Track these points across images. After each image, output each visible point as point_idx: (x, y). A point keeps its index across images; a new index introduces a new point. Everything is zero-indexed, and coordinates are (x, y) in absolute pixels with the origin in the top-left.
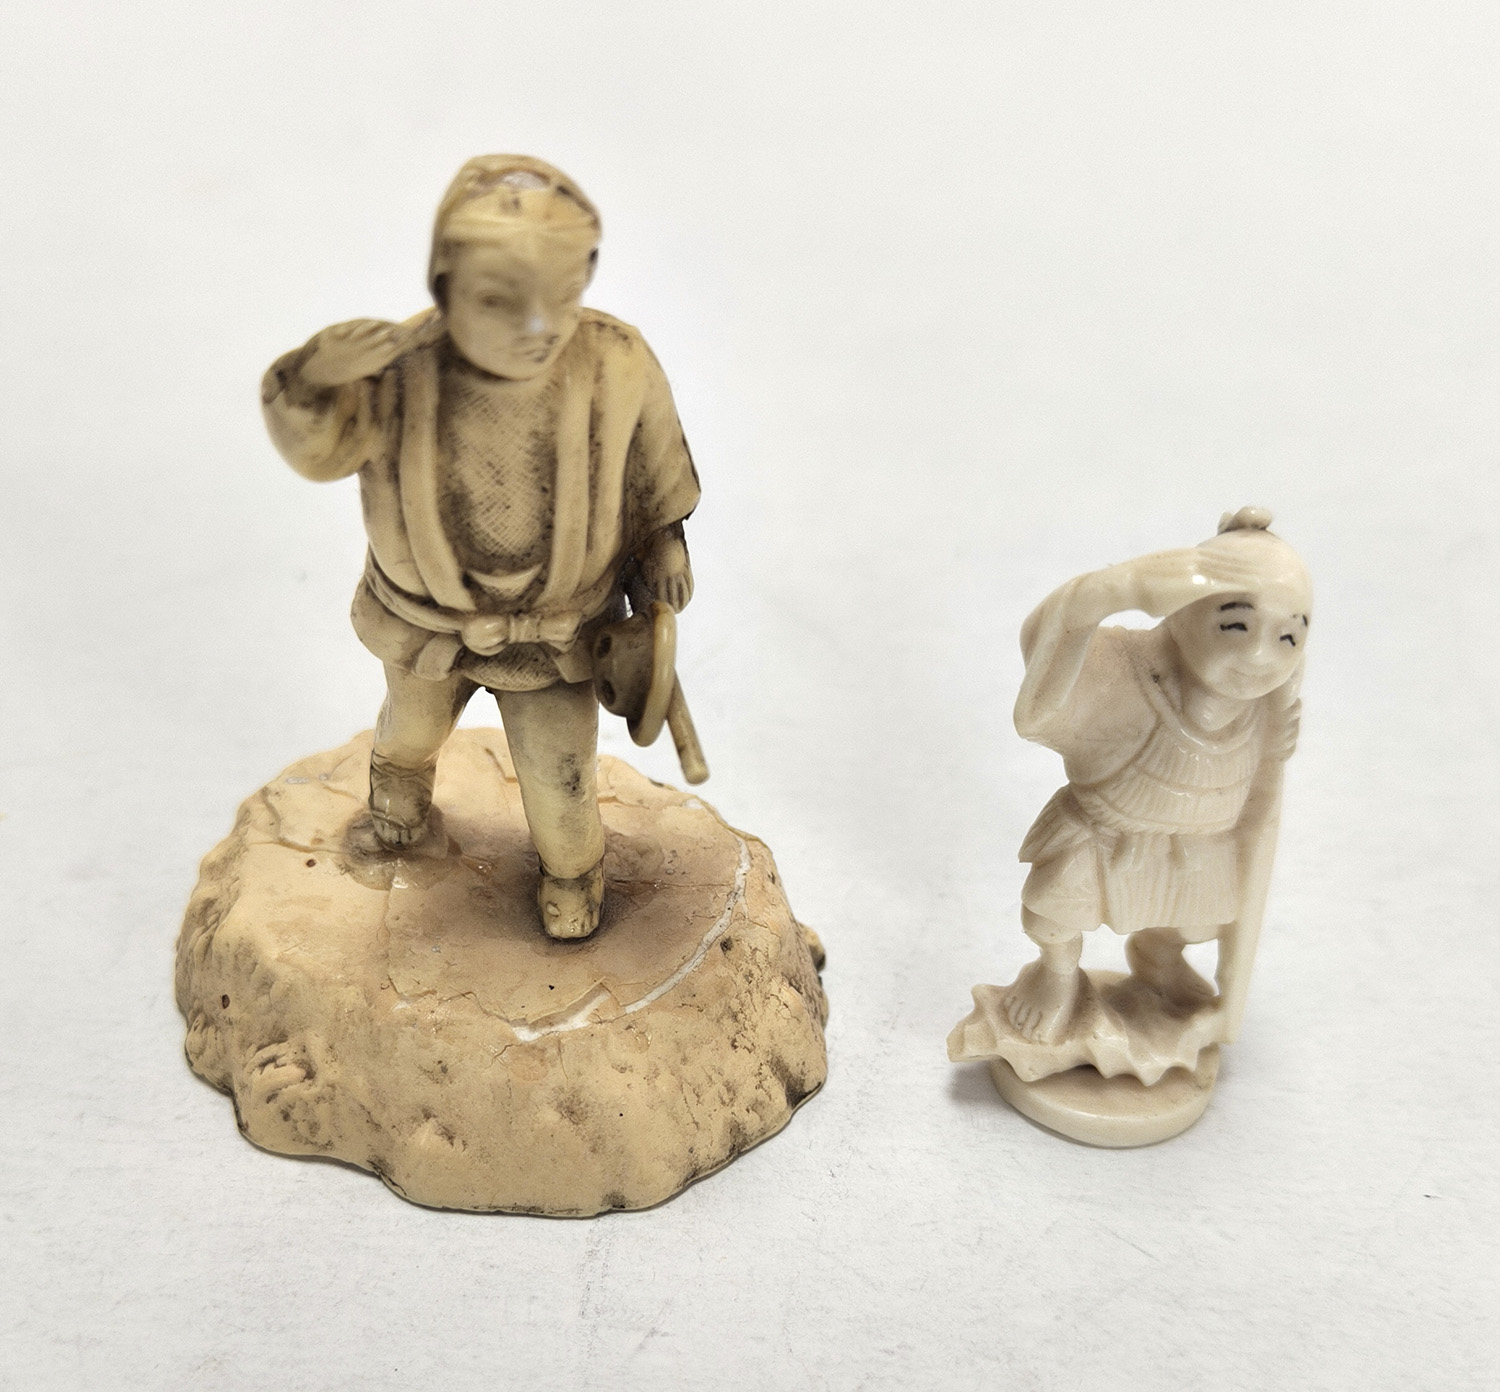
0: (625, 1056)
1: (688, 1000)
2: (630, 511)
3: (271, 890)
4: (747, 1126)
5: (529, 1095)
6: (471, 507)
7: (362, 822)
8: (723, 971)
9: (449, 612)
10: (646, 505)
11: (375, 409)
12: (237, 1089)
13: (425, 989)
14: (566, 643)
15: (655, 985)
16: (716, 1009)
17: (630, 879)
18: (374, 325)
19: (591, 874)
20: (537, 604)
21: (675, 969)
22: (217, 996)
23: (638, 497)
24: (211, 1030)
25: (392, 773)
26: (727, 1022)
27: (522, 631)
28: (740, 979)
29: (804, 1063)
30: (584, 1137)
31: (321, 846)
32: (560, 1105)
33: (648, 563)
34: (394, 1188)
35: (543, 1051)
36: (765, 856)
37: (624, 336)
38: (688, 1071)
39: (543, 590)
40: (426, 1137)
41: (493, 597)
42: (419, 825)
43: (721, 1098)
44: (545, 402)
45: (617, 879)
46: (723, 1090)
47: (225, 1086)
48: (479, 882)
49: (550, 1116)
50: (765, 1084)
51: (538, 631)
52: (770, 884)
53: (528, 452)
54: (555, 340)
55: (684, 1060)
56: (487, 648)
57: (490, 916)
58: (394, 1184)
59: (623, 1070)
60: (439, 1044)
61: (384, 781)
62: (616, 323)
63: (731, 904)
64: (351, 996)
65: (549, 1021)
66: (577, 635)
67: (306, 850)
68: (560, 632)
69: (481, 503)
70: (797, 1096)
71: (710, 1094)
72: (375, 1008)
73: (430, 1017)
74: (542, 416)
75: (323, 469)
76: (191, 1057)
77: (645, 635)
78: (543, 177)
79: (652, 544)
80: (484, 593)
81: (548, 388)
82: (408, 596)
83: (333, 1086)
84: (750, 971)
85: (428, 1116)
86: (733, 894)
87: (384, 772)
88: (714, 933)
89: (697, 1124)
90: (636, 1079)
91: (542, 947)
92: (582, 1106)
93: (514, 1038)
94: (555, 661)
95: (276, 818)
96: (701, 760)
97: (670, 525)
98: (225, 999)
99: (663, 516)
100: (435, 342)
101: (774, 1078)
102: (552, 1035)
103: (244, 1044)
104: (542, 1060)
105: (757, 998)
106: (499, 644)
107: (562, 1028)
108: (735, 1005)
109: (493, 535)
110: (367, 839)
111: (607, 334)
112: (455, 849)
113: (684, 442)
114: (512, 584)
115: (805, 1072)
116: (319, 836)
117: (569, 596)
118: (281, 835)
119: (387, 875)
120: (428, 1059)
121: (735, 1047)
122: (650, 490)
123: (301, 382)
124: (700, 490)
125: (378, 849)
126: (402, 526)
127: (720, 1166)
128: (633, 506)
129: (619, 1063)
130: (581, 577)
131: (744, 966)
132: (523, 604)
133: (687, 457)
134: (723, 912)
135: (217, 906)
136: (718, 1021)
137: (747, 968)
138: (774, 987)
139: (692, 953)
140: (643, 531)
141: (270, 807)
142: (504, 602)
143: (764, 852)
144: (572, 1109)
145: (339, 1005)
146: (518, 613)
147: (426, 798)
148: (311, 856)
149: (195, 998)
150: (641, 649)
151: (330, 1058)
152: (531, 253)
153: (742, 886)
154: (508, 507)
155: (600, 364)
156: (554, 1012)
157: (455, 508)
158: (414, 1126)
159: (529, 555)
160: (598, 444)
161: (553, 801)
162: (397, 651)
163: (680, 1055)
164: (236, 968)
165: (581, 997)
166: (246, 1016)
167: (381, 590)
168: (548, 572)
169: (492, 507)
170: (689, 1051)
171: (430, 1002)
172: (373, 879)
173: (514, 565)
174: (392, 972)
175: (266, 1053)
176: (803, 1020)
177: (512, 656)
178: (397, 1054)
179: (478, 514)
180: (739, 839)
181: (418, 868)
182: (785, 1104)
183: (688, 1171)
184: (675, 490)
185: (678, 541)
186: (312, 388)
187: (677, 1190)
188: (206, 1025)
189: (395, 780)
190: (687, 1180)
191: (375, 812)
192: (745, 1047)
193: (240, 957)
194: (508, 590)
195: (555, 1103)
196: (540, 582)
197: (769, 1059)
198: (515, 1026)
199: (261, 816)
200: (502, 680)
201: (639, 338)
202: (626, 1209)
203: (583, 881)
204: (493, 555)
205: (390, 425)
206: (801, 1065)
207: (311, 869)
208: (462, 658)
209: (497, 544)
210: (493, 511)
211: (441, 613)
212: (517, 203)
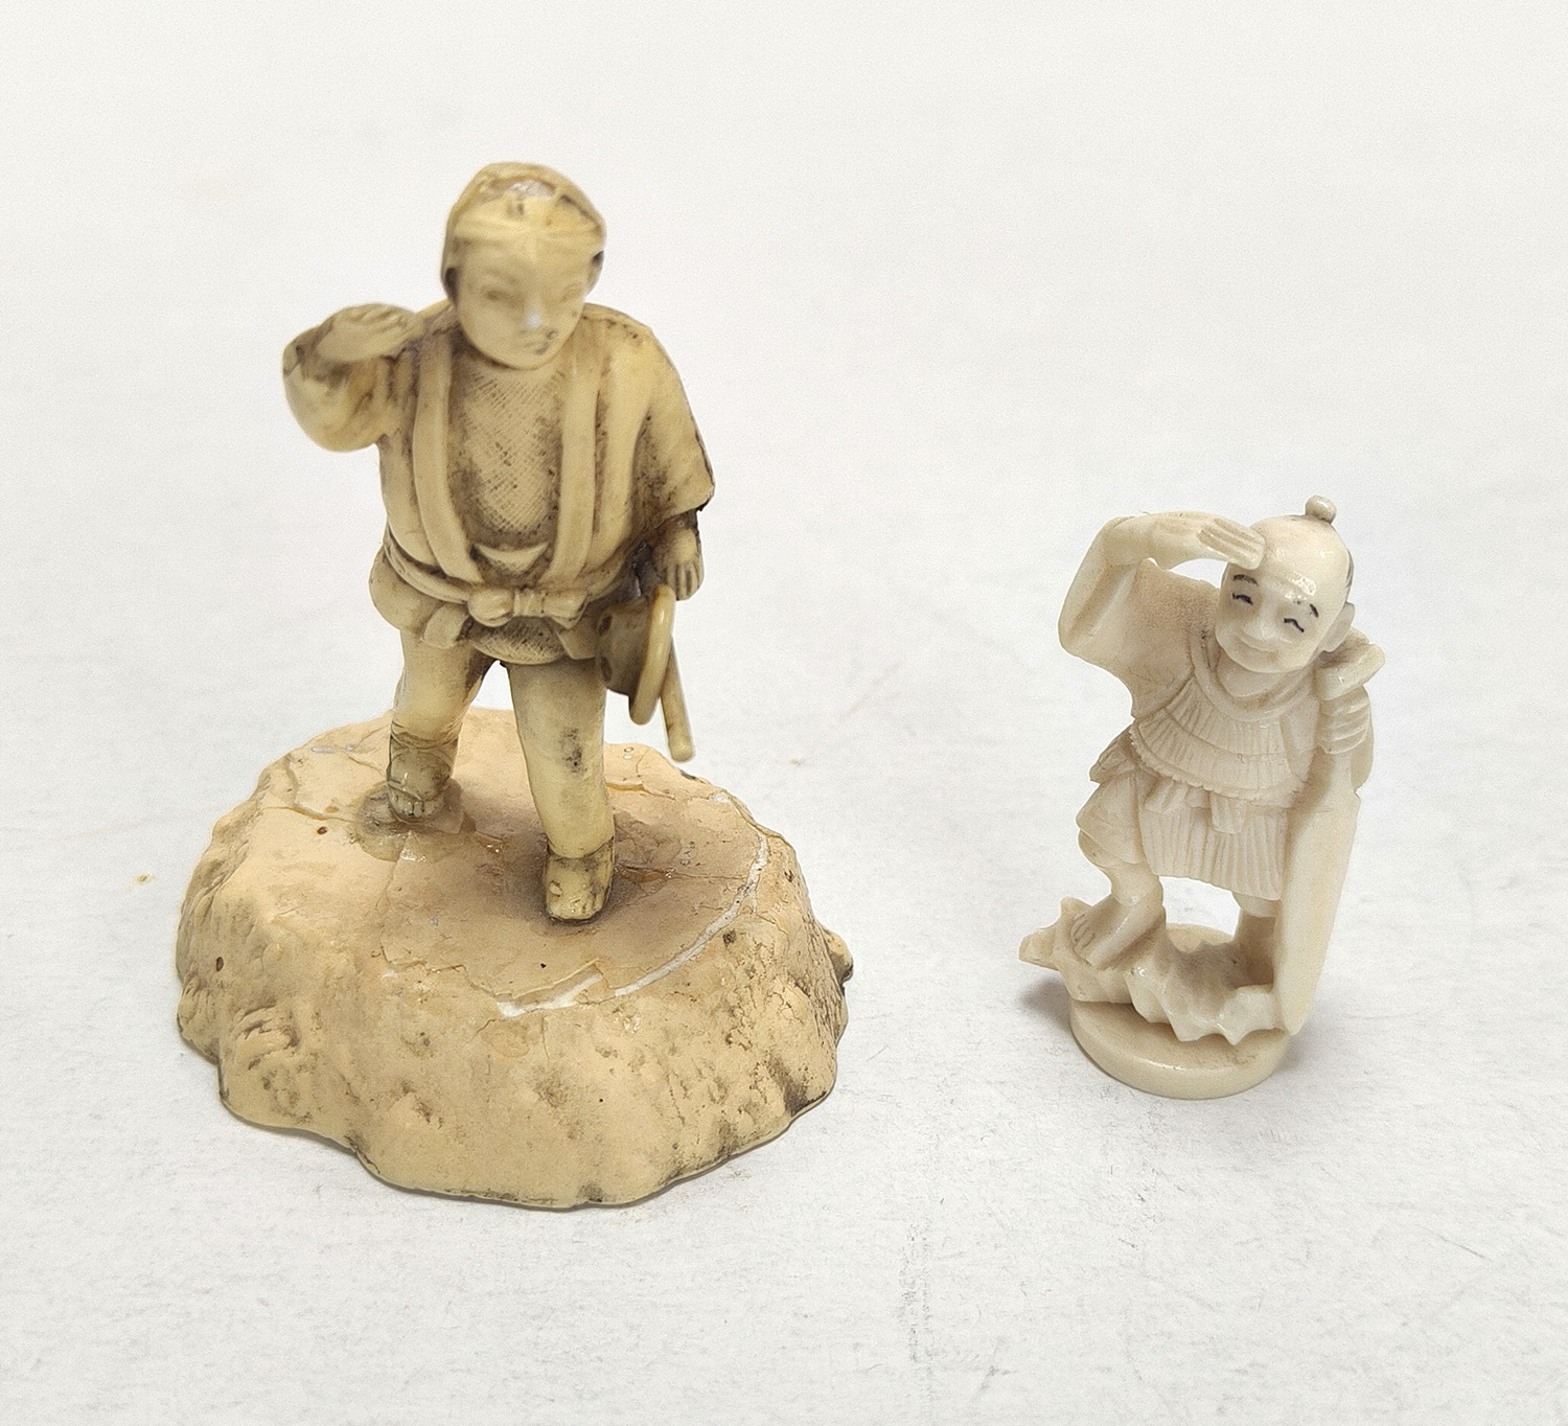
0: (610, 1040)
1: (682, 989)
2: (642, 499)
3: (278, 855)
4: (739, 1127)
5: (507, 1072)
6: (480, 484)
7: (380, 794)
8: (721, 962)
9: (456, 582)
10: (657, 494)
11: (391, 386)
12: (222, 1056)
13: (415, 959)
14: (570, 620)
15: (649, 970)
16: (711, 1001)
17: (641, 866)
18: (385, 310)
19: (597, 856)
20: (540, 581)
21: (672, 956)
22: (212, 960)
23: (650, 486)
24: (203, 993)
25: (409, 743)
26: (723, 1016)
27: (526, 605)
28: (740, 973)
29: (806, 1069)
30: (562, 1121)
31: (334, 815)
32: (539, 1086)
33: (659, 550)
34: (368, 1165)
35: (526, 1028)
36: (785, 854)
37: (635, 334)
38: (675, 1062)
39: (548, 567)
40: (404, 1113)
41: (499, 571)
42: (434, 798)
43: (711, 1095)
44: (550, 390)
45: (629, 865)
46: (714, 1086)
47: (212, 1054)
48: (487, 859)
49: (528, 1096)
50: (761, 1085)
51: (542, 605)
52: (786, 881)
53: (535, 436)
54: (553, 335)
55: (673, 1050)
56: (492, 620)
57: (495, 893)
58: (369, 1162)
59: (606, 1054)
60: (423, 1015)
61: (401, 751)
62: (627, 322)
63: (741, 897)
64: (342, 963)
65: (535, 998)
66: (581, 613)
67: (319, 817)
68: (565, 608)
69: (490, 482)
70: (798, 1103)
71: (699, 1088)
72: (364, 974)
73: (417, 986)
74: (548, 403)
75: (338, 439)
76: (183, 1022)
77: (643, 616)
78: (550, 186)
79: (665, 532)
80: (491, 566)
81: (553, 378)
82: (419, 565)
83: (315, 1055)
84: (753, 966)
85: (406, 1091)
86: (746, 888)
87: (401, 742)
88: (720, 923)
89: (683, 1119)
90: (619, 1065)
91: (542, 926)
92: (562, 1088)
93: (497, 1012)
94: (560, 637)
95: (295, 784)
96: (688, 739)
97: (682, 515)
98: (219, 960)
99: (674, 506)
100: (448, 329)
101: (771, 1080)
102: (536, 1012)
103: (234, 1008)
104: (523, 1037)
105: (758, 995)
106: (503, 616)
107: (548, 1006)
108: (732, 999)
109: (500, 512)
110: (382, 811)
111: (617, 331)
112: (469, 825)
113: (698, 437)
114: (518, 560)
115: (808, 1079)
116: (334, 805)
117: (575, 575)
118: (296, 802)
119: (397, 846)
120: (412, 1031)
121: (730, 1043)
122: (661, 480)
123: (317, 356)
124: (713, 484)
125: (390, 820)
126: (414, 498)
127: (706, 1167)
128: (644, 494)
129: (603, 1046)
130: (587, 557)
131: (747, 960)
132: (529, 580)
133: (700, 451)
134: (731, 905)
135: (224, 869)
136: (712, 1014)
137: (749, 963)
138: (778, 985)
139: (692, 942)
140: (655, 519)
141: (290, 774)
142: (510, 576)
143: (784, 849)
144: (551, 1092)
145: (329, 971)
146: (523, 588)
147: (445, 772)
148: (323, 824)
149: (191, 962)
150: (638, 629)
151: (315, 1026)
152: (531, 255)
153: (755, 881)
154: (515, 487)
155: (608, 359)
156: (540, 989)
157: (465, 485)
158: (393, 1099)
159: (535, 533)
160: (604, 434)
161: (556, 776)
162: (408, 619)
163: (669, 1044)
164: (233, 930)
165: (570, 976)
166: (239, 980)
167: (394, 558)
168: (553, 552)
169: (500, 485)
170: (678, 1041)
171: (418, 972)
172: (381, 850)
173: (520, 541)
174: (384, 940)
175: (254, 1018)
176: (808, 1023)
177: (516, 629)
178: (380, 1024)
179: (487, 491)
180: (760, 834)
181: (426, 841)
182: (782, 1108)
183: (670, 1170)
184: (687, 482)
185: (690, 530)
186: (327, 364)
187: (658, 1189)
188: (199, 988)
189: (414, 752)
190: (670, 1178)
191: (391, 783)
192: (741, 1044)
193: (238, 919)
194: (514, 565)
195: (534, 1084)
196: (546, 559)
197: (767, 1060)
198: (501, 1001)
199: (281, 782)
200: (507, 653)
201: (650, 337)
202: (603, 1203)
203: (588, 861)
204: (500, 530)
205: (406, 402)
206: (803, 1070)
207: (321, 836)
208: (470, 628)
209: (504, 520)
210: (499, 489)
211: (449, 583)
212: (521, 208)
